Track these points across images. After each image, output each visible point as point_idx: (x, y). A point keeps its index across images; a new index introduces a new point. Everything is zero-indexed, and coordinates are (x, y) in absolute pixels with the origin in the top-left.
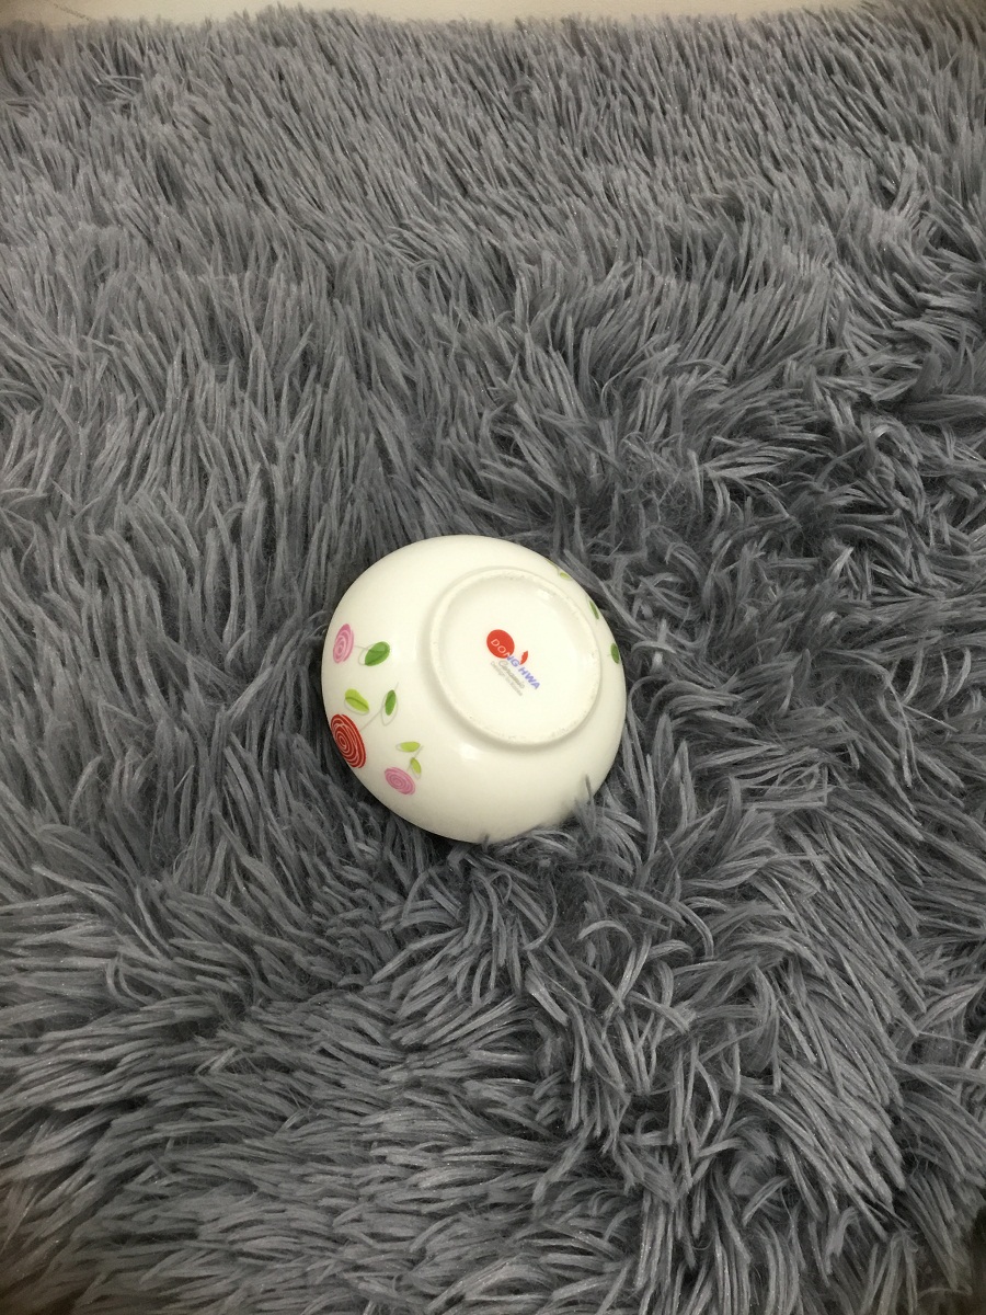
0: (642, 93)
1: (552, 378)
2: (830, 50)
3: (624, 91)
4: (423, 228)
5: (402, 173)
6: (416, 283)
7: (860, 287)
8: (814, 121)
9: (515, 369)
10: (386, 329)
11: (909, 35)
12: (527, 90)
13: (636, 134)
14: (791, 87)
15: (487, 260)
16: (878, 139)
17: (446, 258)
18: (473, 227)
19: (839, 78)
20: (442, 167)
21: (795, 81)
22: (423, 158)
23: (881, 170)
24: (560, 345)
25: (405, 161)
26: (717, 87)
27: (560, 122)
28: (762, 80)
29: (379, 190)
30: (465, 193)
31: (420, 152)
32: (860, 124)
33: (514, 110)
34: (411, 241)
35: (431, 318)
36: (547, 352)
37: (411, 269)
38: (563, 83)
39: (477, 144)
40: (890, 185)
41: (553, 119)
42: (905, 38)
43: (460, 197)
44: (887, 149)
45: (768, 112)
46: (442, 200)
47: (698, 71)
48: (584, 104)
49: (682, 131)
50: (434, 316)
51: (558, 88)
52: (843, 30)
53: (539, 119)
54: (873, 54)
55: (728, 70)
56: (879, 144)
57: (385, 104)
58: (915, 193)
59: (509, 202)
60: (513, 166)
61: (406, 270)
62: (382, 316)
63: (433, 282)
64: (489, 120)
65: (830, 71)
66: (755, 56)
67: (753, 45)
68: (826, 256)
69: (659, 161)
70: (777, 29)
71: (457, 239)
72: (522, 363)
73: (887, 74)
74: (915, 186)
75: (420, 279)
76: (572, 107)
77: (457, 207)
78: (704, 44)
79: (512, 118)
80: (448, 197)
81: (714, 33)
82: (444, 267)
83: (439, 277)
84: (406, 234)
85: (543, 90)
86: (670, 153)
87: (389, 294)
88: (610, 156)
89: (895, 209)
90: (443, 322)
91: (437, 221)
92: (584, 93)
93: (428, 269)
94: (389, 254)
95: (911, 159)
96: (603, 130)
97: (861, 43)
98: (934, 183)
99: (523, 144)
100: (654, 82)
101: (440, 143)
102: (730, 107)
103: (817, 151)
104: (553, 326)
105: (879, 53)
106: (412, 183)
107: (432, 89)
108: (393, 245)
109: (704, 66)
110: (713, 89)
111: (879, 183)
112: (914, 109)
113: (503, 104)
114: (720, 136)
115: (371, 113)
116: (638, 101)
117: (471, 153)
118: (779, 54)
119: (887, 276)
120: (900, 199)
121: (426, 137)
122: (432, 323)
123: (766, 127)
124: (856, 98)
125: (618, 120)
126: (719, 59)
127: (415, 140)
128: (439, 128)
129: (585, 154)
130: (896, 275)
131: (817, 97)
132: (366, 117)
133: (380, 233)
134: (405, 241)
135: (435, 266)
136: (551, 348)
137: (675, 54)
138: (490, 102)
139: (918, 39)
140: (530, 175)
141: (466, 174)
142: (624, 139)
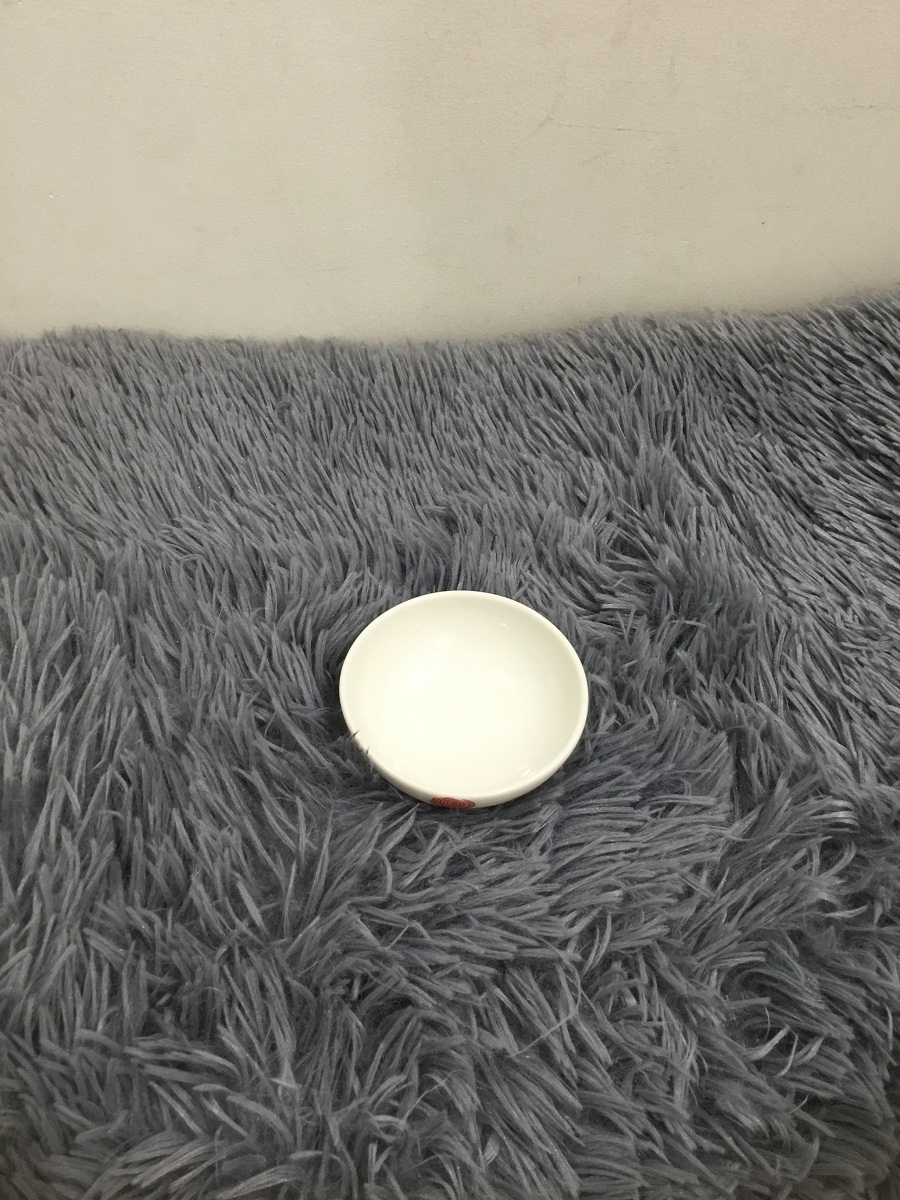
0: (383, 412)
1: (294, 671)
2: (539, 376)
3: (369, 410)
4: (192, 526)
5: (177, 476)
6: (183, 574)
7: (552, 586)
8: (523, 438)
9: (264, 659)
10: (152, 613)
11: (603, 363)
12: (289, 407)
13: (377, 449)
14: (505, 408)
15: (247, 557)
16: (574, 454)
17: (210, 552)
18: (237, 525)
19: (545, 400)
20: (213, 473)
21: (508, 403)
22: (197, 464)
23: (576, 482)
24: (301, 641)
25: (180, 466)
26: (447, 407)
27: (315, 438)
28: (483, 401)
29: (153, 492)
30: (232, 493)
31: (194, 457)
32: (560, 442)
33: (278, 423)
34: (179, 537)
35: (196, 604)
36: (290, 646)
37: (178, 561)
38: (318, 404)
39: (245, 452)
40: (582, 495)
41: (309, 435)
42: (600, 366)
43: (226, 497)
44: (580, 463)
45: (487, 432)
46: (212, 501)
47: (432, 392)
48: (335, 423)
49: (415, 448)
50: (199, 602)
51: (313, 408)
52: (550, 358)
53: (298, 434)
54: (571, 380)
55: (456, 393)
56: (574, 459)
57: (165, 417)
58: (601, 504)
59: (267, 506)
60: (273, 473)
61: (174, 563)
62: (149, 602)
63: (199, 572)
64: (256, 430)
65: (539, 394)
66: (479, 382)
67: (477, 371)
68: (527, 558)
69: (395, 472)
70: (496, 356)
71: (221, 536)
72: (270, 655)
73: (583, 397)
74: (602, 496)
75: (187, 570)
76: (324, 424)
77: (223, 508)
78: (438, 369)
79: (277, 430)
80: (217, 498)
81: (447, 361)
82: (209, 561)
83: (204, 569)
84: (176, 531)
85: (301, 410)
86: (405, 465)
87: (157, 583)
88: (355, 467)
89: (585, 517)
90: (207, 609)
91: (205, 519)
92: (335, 413)
93: (194, 562)
94: (159, 549)
95: (599, 474)
96: (349, 446)
97: (563, 369)
98: (617, 495)
99: (285, 455)
100: (394, 403)
101: (213, 451)
102: (455, 423)
103: (525, 464)
104: (296, 623)
105: (576, 380)
106: (184, 483)
107: (208, 401)
108: (164, 540)
109: (436, 388)
110: (443, 411)
111: (573, 491)
112: (604, 429)
113: (270, 417)
114: (445, 451)
115: (152, 425)
116: (380, 419)
117: (239, 459)
118: (497, 379)
119: (572, 577)
120: (590, 507)
121: (200, 445)
122: (197, 608)
123: (484, 444)
124: (556, 418)
125: (363, 437)
126: (449, 383)
127: (191, 448)
128: (212, 437)
129: (335, 465)
130: (580, 578)
131: (527, 416)
132: (147, 428)
133: (152, 530)
134: (174, 537)
135: (200, 560)
136: (294, 644)
137: (413, 378)
138: (258, 415)
139: (609, 367)
140: (288, 482)
141: (233, 479)
142: (367, 454)
